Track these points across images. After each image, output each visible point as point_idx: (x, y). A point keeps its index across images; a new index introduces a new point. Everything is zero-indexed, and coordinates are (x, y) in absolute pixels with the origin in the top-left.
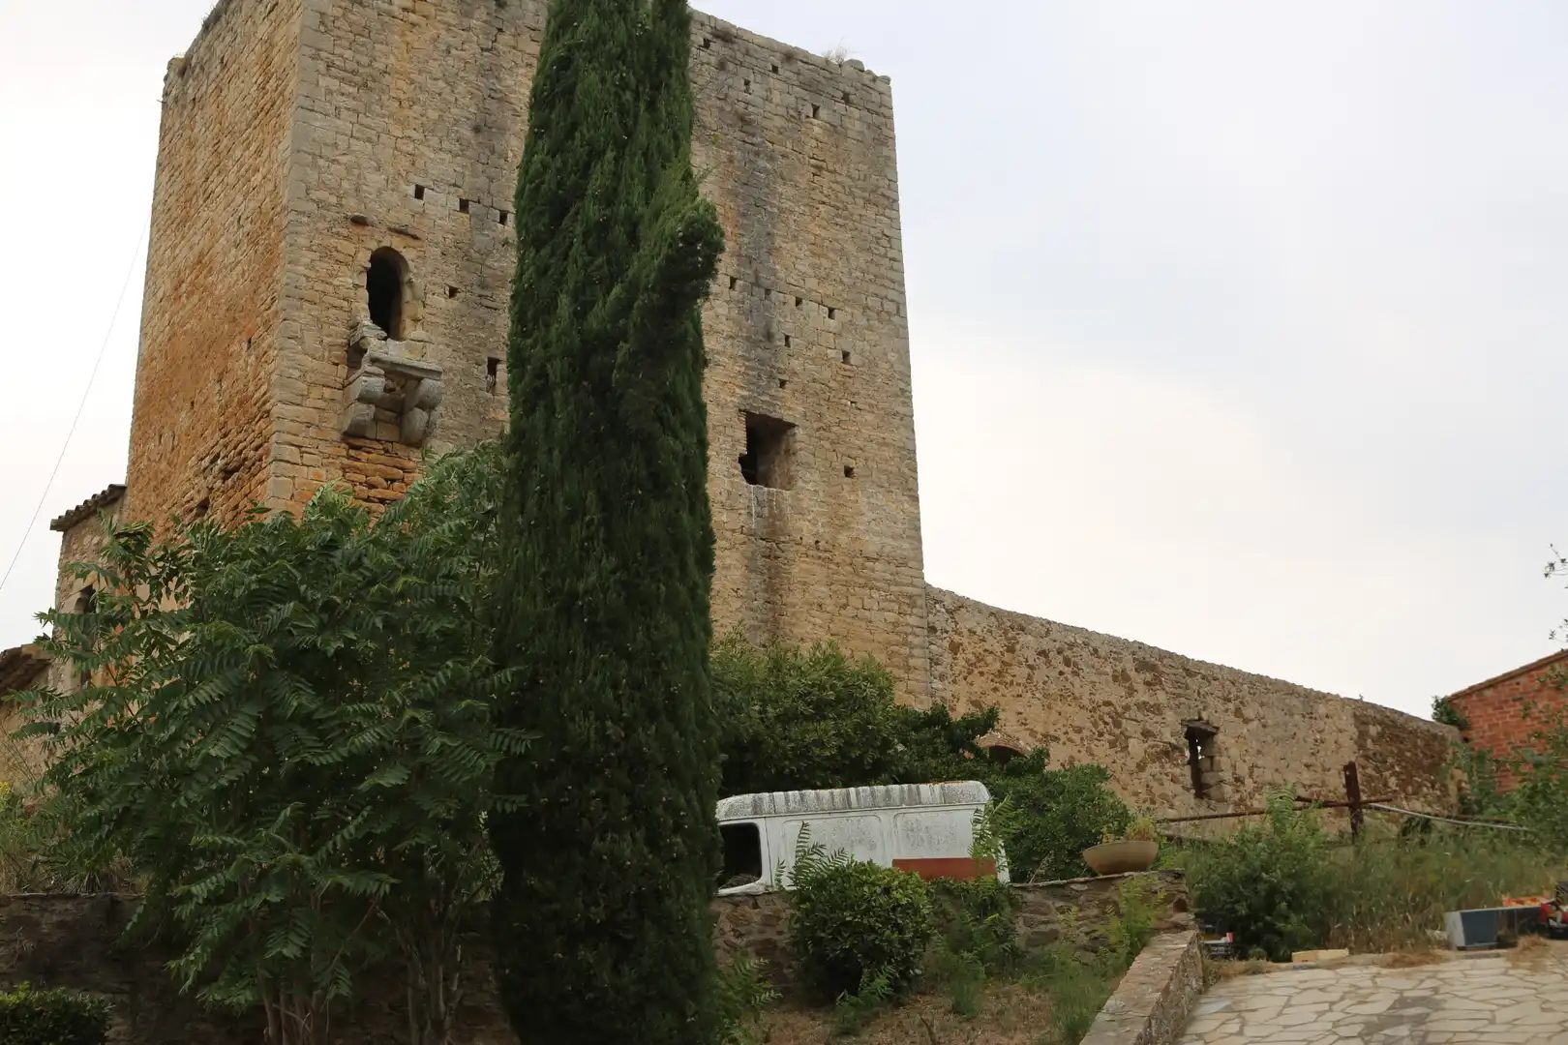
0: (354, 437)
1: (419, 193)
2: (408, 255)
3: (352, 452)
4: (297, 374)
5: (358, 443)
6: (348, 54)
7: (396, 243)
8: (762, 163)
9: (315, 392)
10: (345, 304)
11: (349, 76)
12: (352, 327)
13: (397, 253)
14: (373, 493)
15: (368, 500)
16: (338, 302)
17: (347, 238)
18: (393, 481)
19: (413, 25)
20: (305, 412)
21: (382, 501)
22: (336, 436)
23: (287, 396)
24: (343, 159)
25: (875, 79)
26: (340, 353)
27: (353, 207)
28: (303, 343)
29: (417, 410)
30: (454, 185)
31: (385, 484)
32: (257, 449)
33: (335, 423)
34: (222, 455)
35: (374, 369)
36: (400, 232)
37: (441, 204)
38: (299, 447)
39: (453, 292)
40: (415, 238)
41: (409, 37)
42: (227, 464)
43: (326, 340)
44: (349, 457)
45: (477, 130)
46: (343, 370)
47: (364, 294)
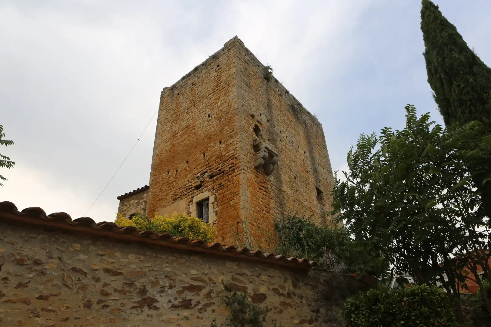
0: (257, 168)
1: (261, 114)
2: (261, 128)
3: (257, 172)
4: (245, 149)
5: (257, 170)
6: (246, 79)
7: (258, 125)
8: (309, 133)
9: (249, 154)
10: (252, 135)
11: (247, 84)
12: (254, 141)
13: (258, 127)
14: (261, 184)
15: (261, 186)
16: (251, 134)
17: (250, 119)
18: (264, 183)
19: (255, 79)
20: (248, 160)
21: (263, 187)
22: (254, 167)
23: (244, 153)
24: (248, 101)
25: (320, 123)
26: (252, 146)
27: (251, 113)
28: (245, 141)
29: (271, 164)
30: (266, 116)
31: (263, 183)
32: (230, 168)
33: (253, 164)
34: (208, 172)
35: (266, 150)
36: (259, 122)
37: (264, 119)
38: (247, 167)
39: (269, 140)
40: (261, 124)
41: (255, 81)
42: (213, 174)
43: (250, 142)
44: (257, 174)
45: (268, 105)
46: (253, 151)
47: (254, 133)
